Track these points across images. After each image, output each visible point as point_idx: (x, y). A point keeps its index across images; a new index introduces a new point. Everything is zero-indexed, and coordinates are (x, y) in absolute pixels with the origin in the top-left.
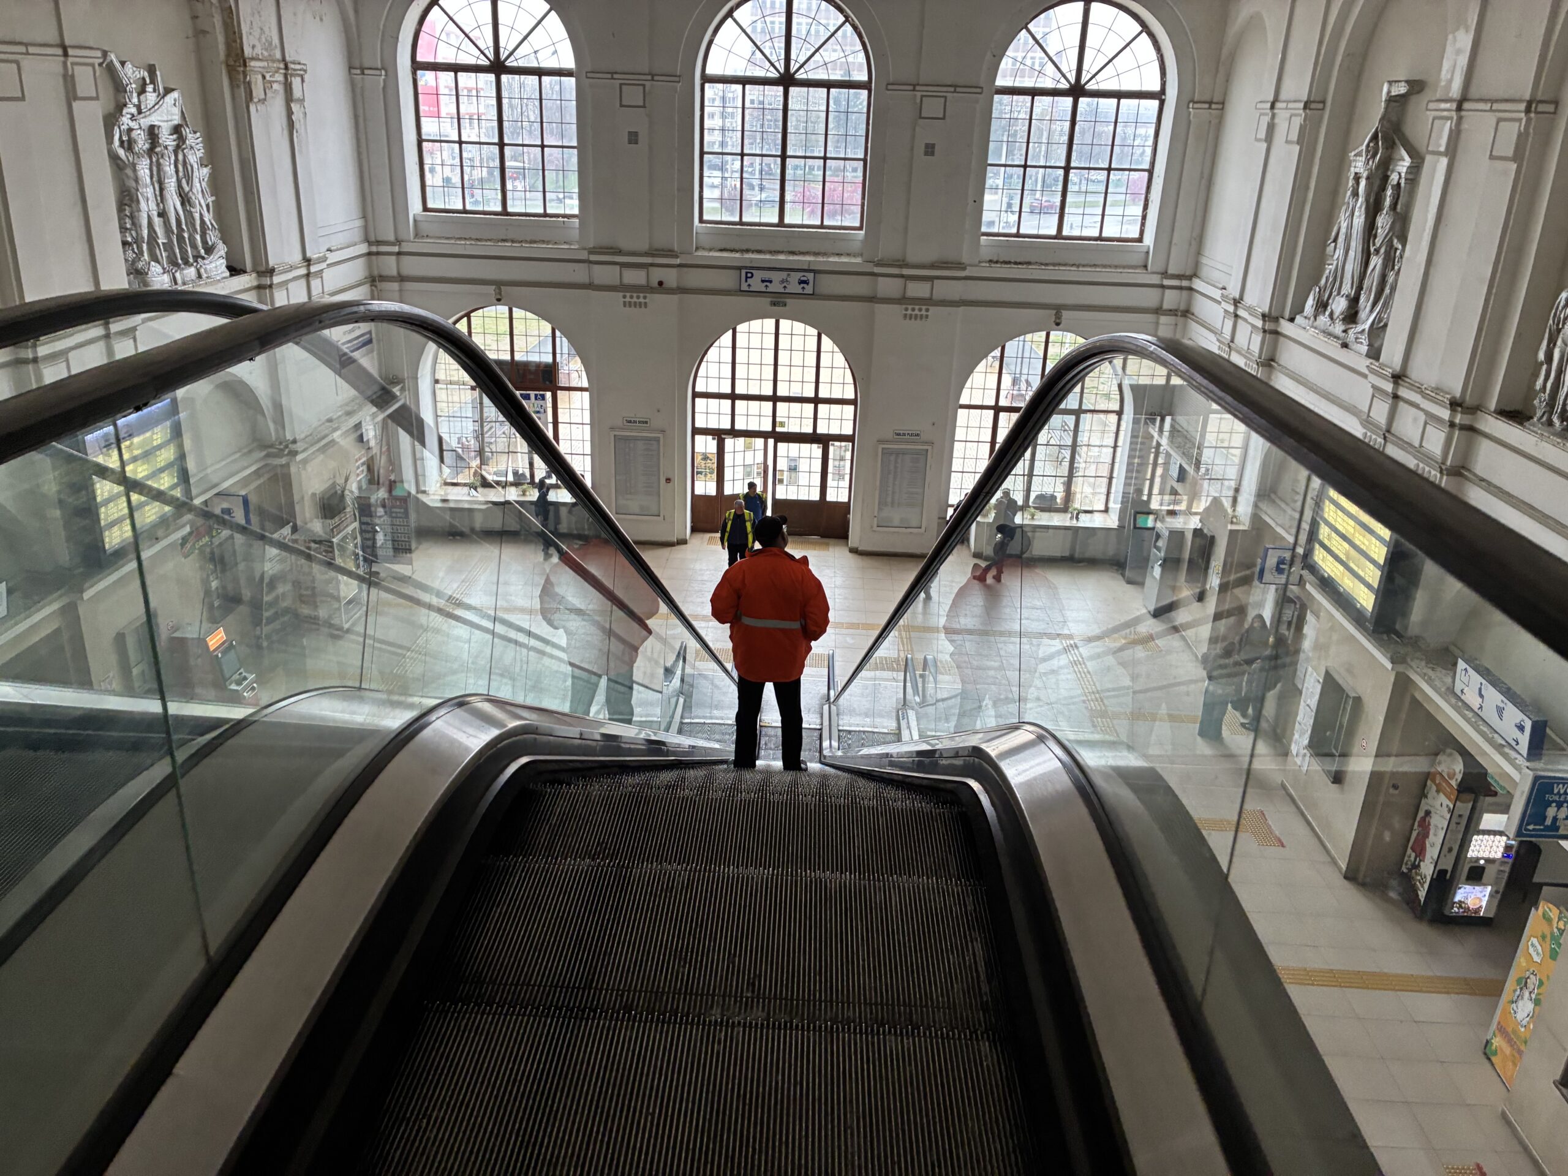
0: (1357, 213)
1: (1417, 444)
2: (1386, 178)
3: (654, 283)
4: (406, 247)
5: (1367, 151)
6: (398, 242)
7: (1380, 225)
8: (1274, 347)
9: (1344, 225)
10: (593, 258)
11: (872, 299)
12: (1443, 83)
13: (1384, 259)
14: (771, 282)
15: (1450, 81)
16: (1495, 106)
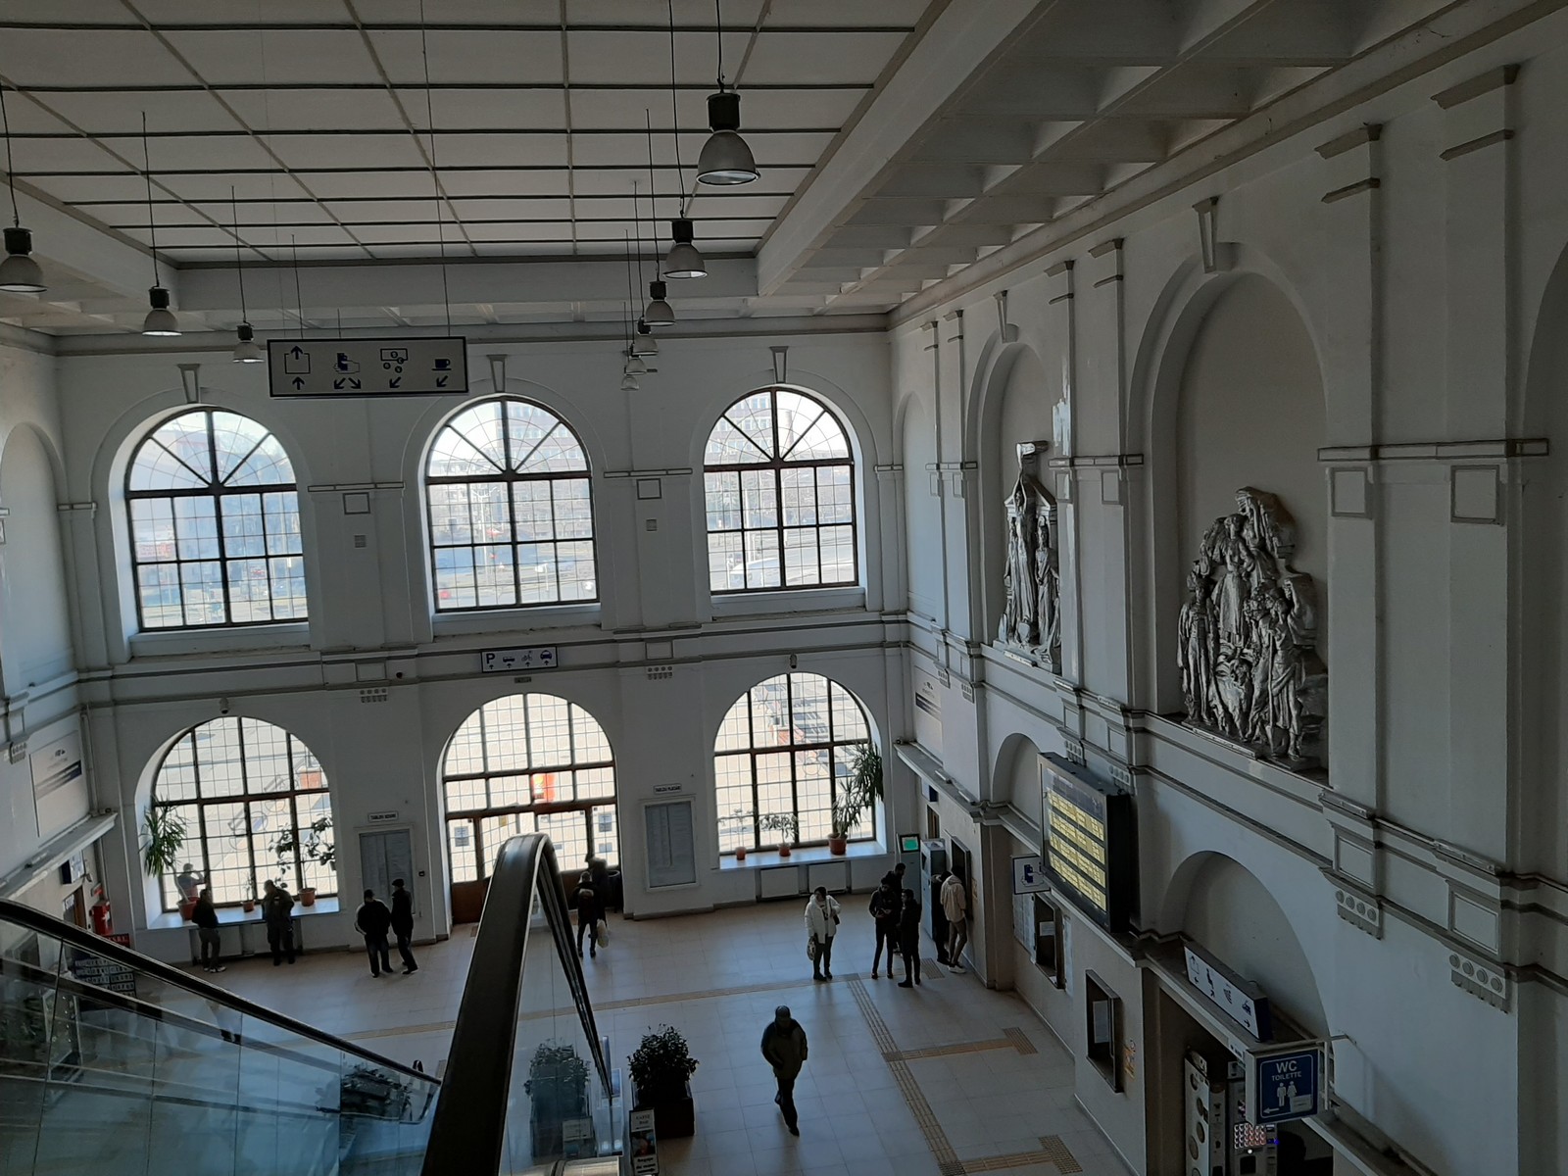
0: (1020, 551)
1: (1107, 749)
2: (1036, 521)
3: (393, 676)
4: (120, 670)
5: (1016, 500)
6: (111, 666)
7: (1039, 560)
8: (982, 670)
9: (1013, 561)
10: (326, 658)
11: (616, 664)
12: (1057, 445)
13: (1048, 588)
14: (513, 660)
15: (1061, 443)
16: (1098, 461)
